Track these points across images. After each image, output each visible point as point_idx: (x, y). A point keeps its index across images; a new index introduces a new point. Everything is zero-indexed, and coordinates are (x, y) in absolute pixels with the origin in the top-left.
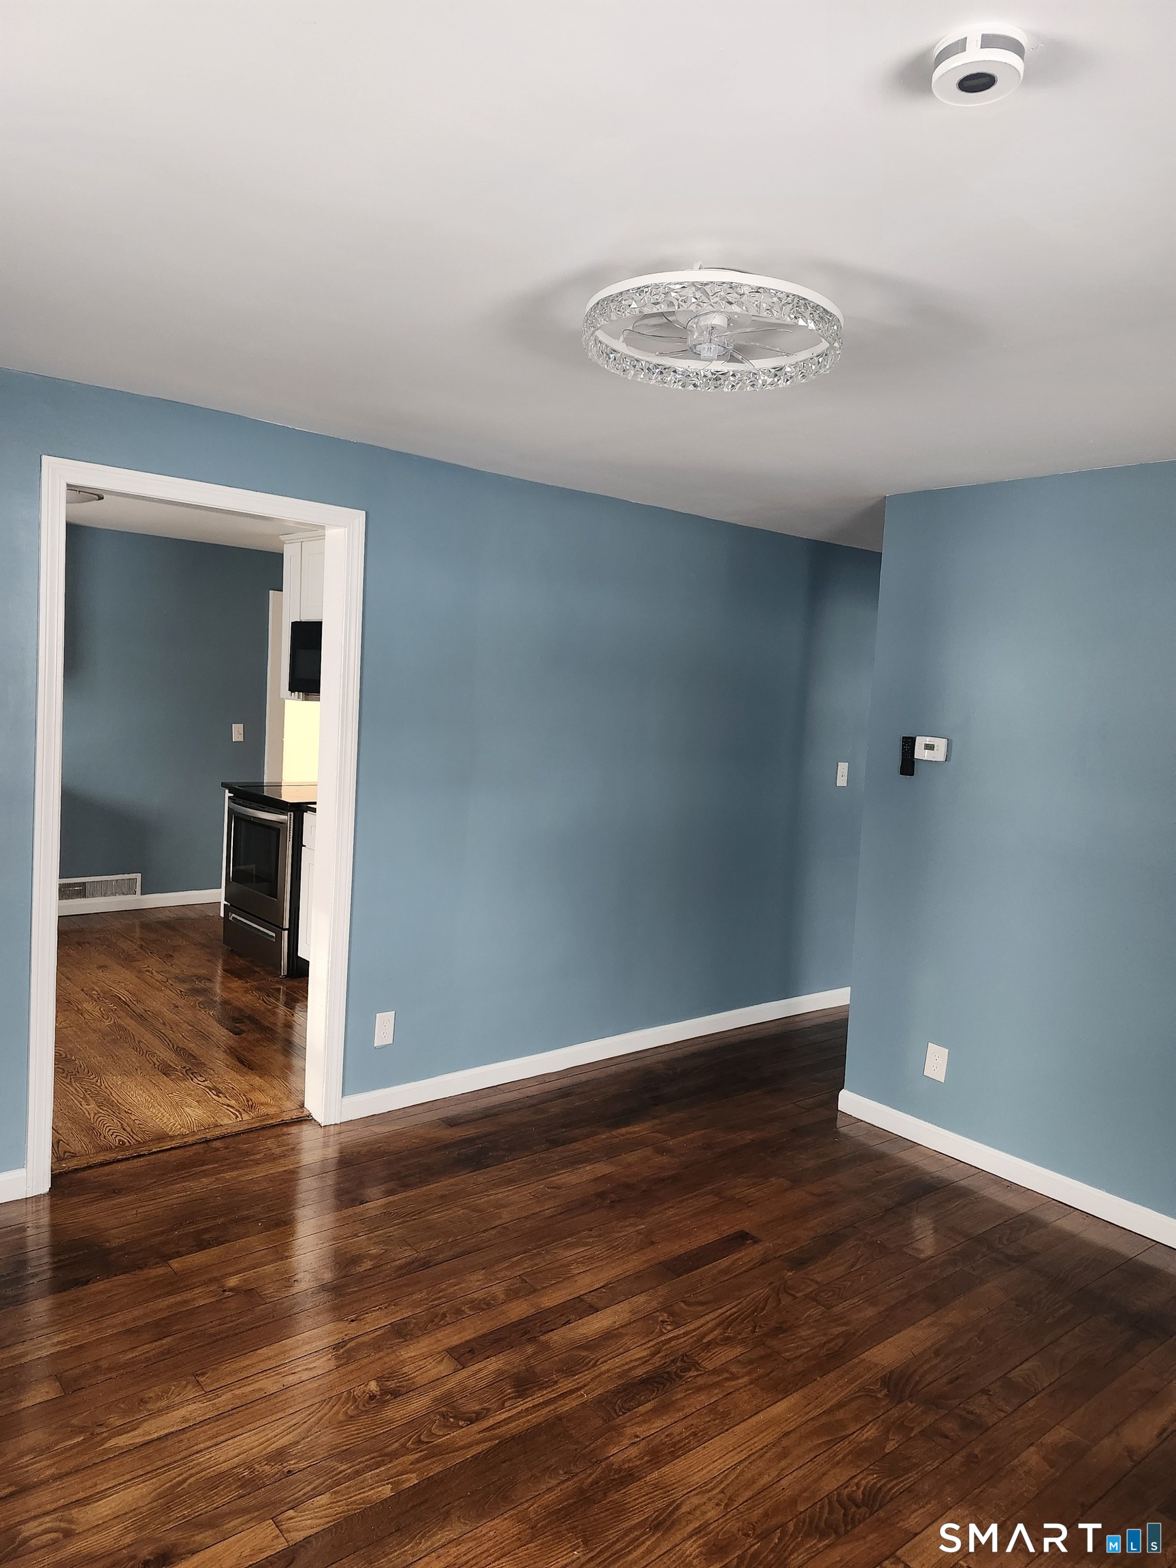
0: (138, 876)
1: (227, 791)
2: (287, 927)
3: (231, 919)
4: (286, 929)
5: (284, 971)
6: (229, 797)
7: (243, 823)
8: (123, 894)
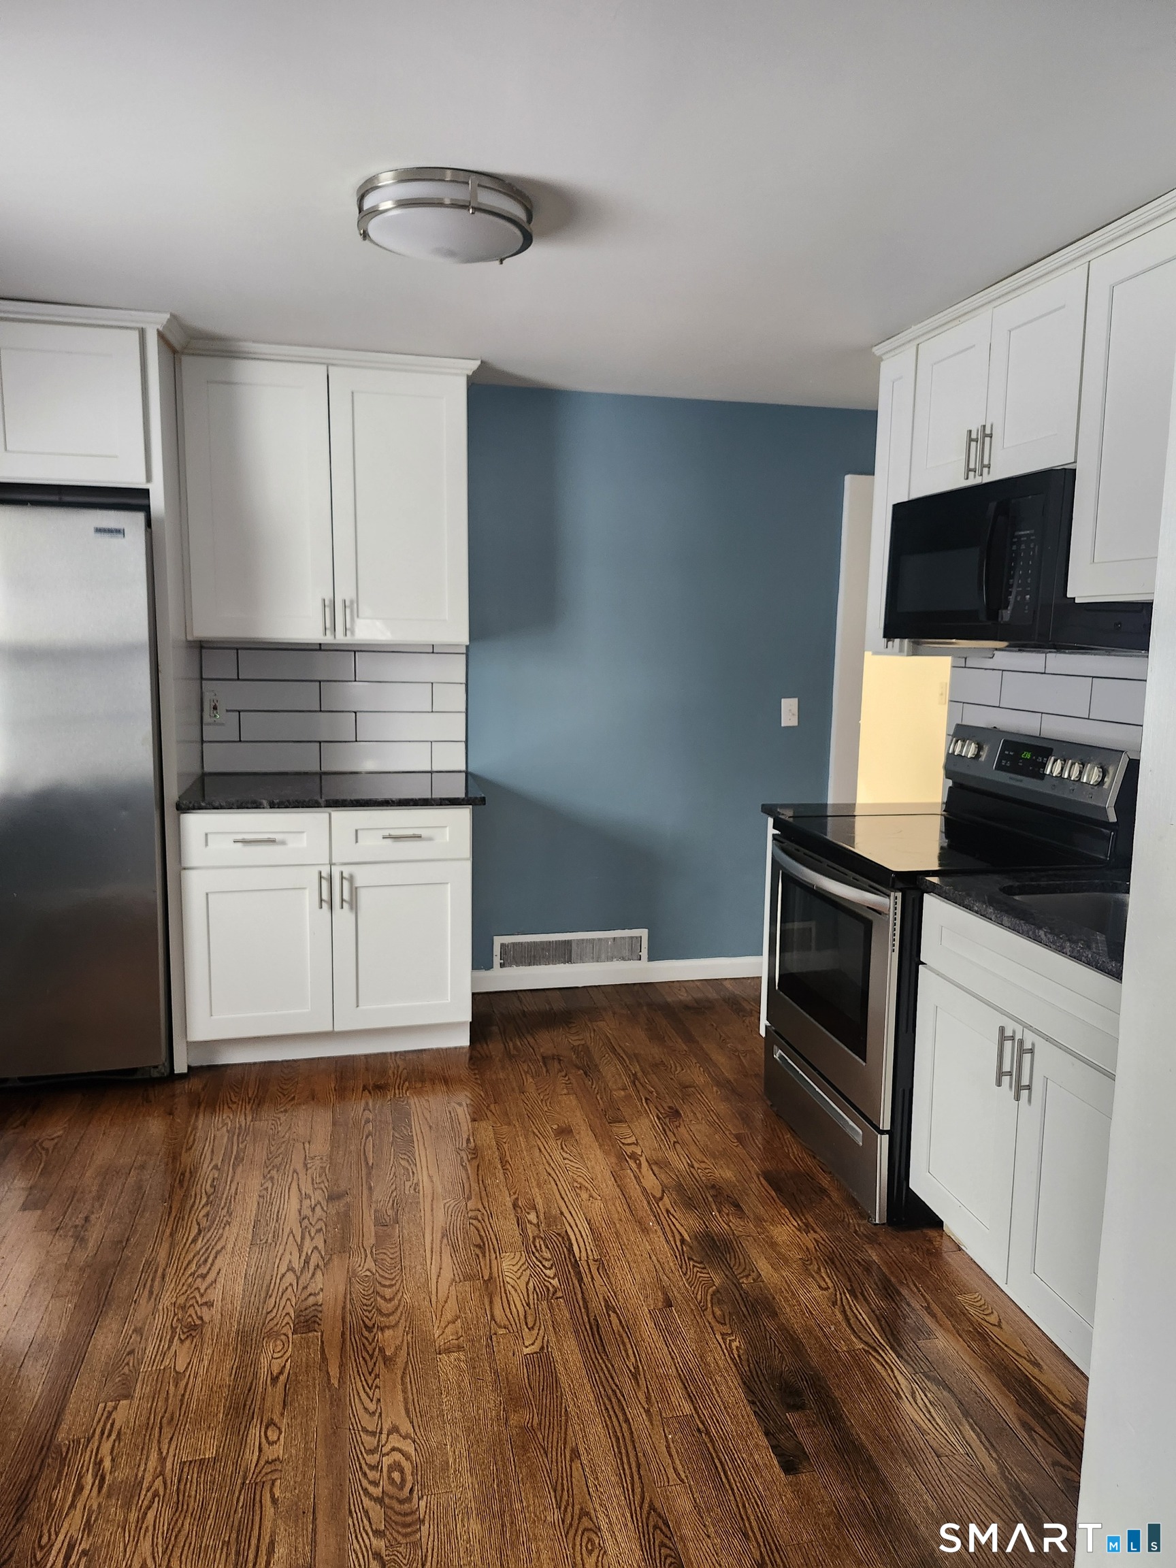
0: (644, 933)
1: (771, 821)
2: (887, 1127)
3: (776, 1057)
4: (882, 1132)
5: (879, 1214)
6: (774, 835)
7: (798, 889)
8: (624, 959)
